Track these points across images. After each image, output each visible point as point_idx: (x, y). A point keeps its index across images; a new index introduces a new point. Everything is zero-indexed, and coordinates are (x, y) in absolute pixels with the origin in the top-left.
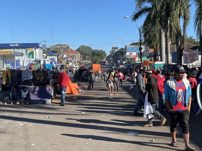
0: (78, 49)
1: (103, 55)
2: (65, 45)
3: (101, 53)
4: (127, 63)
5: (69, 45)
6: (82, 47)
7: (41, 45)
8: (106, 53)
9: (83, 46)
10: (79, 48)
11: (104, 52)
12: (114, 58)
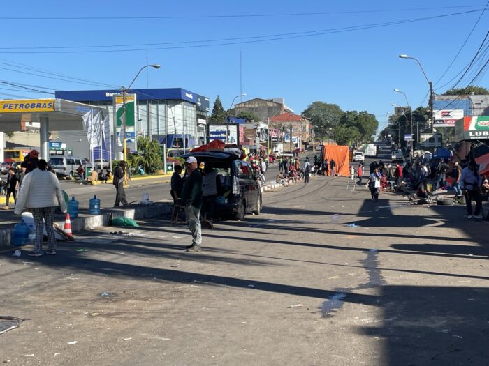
0: (306, 112)
1: (369, 126)
2: (272, 101)
3: (363, 121)
4: (436, 140)
5: (283, 100)
6: (317, 105)
7: (189, 93)
8: (377, 119)
9: (319, 103)
10: (310, 109)
11: (373, 117)
12: (397, 132)
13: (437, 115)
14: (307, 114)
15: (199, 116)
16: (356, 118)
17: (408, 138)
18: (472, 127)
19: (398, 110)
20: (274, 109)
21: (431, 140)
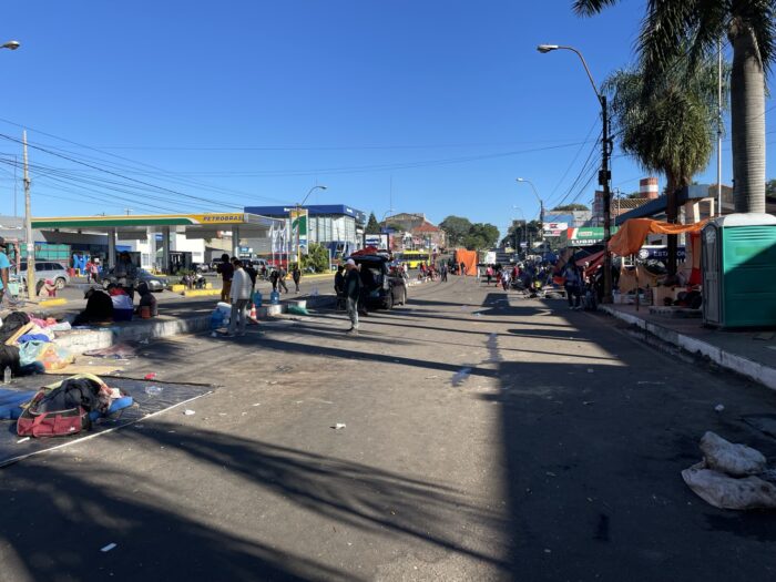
2: (415, 215)
3: (488, 231)
4: (545, 247)
7: (350, 209)
9: (453, 217)
10: (445, 222)
11: (495, 228)
12: (514, 240)
13: (547, 227)
14: (443, 225)
15: (357, 227)
16: (482, 229)
17: (523, 245)
18: (574, 237)
19: (515, 222)
20: (417, 222)
21: (541, 247)
